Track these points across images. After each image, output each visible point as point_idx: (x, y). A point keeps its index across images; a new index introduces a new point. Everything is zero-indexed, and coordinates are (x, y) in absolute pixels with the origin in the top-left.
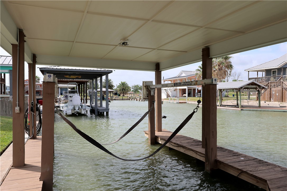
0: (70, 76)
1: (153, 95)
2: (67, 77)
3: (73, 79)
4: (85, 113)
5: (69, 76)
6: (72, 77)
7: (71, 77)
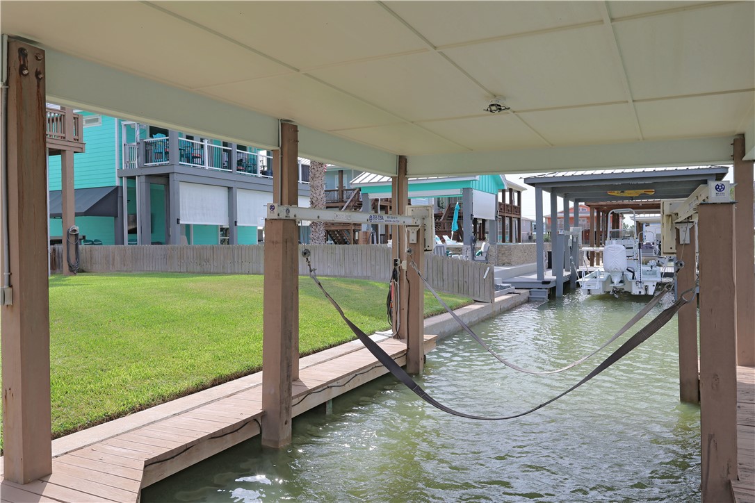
0: (623, 192)
1: (688, 241)
2: (616, 193)
3: (632, 198)
4: (640, 292)
5: (619, 192)
6: (628, 193)
7: (624, 195)
